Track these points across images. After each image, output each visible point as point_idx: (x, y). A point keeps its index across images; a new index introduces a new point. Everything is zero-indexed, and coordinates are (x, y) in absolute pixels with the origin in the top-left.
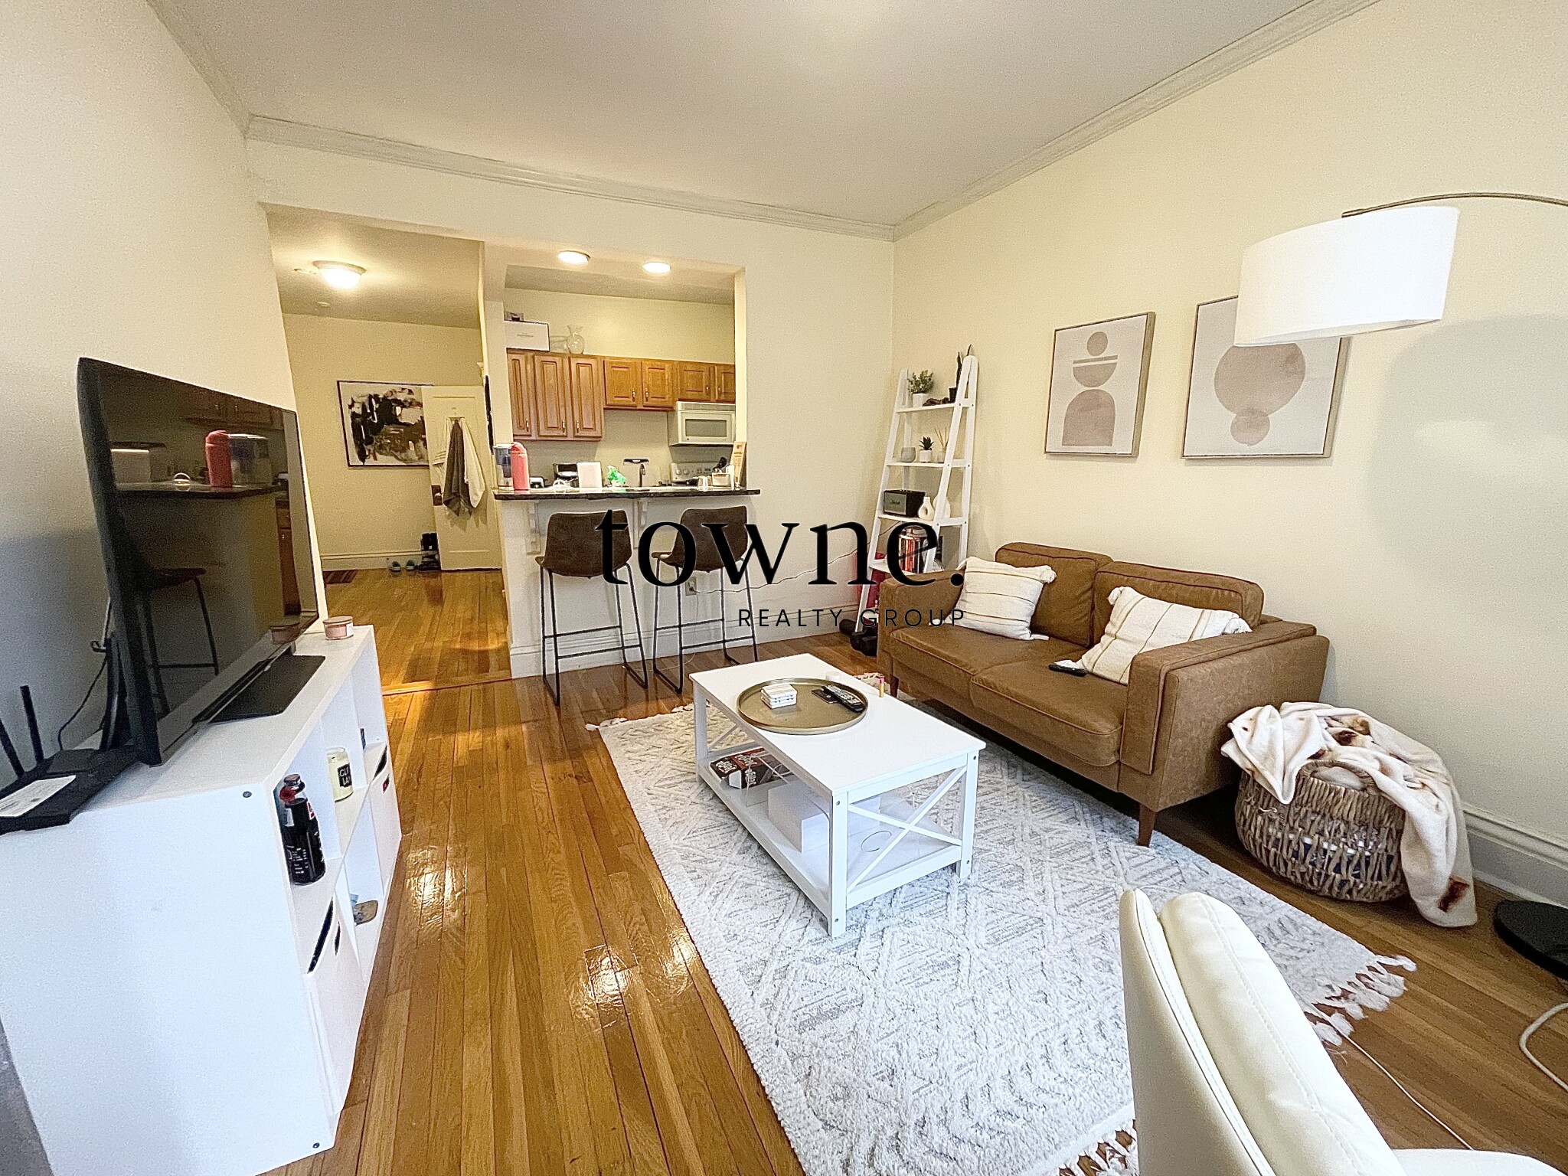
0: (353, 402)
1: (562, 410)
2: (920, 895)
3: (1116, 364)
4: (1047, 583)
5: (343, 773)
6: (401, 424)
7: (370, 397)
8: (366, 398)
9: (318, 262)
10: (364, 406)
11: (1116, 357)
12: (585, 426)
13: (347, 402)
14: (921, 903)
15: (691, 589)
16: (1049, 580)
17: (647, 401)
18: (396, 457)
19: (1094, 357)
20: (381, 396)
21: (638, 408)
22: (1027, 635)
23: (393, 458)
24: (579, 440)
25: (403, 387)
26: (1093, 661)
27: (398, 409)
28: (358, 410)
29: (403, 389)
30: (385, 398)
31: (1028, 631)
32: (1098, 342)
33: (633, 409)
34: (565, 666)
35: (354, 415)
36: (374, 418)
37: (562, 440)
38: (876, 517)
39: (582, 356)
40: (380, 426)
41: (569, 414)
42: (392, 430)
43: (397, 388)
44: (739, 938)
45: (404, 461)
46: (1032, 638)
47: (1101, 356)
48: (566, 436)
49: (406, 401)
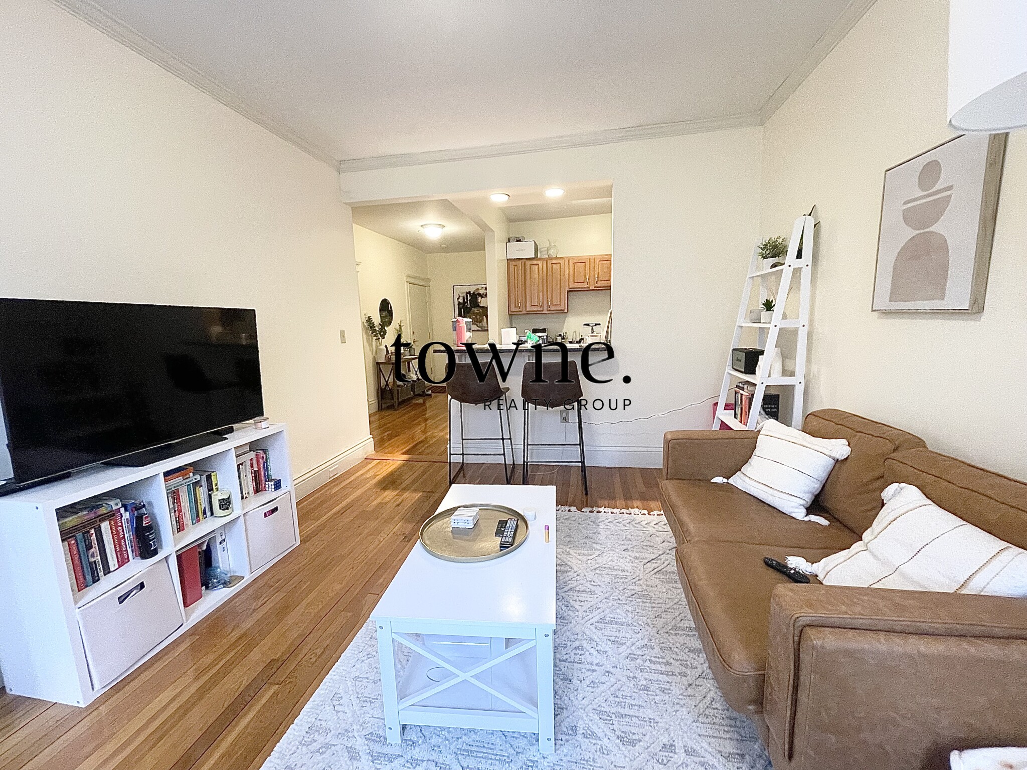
0: (459, 296)
1: (541, 294)
2: (490, 746)
3: (950, 196)
4: (838, 460)
5: (221, 502)
6: (481, 307)
7: (467, 293)
8: (465, 294)
9: (424, 225)
10: (464, 298)
11: (950, 188)
12: (554, 304)
13: (456, 297)
14: (481, 755)
15: (565, 419)
16: (841, 458)
17: (597, 283)
18: (477, 325)
19: (927, 192)
20: (472, 292)
21: (590, 289)
22: (800, 514)
23: (475, 326)
24: (551, 312)
25: (482, 286)
26: (828, 569)
27: (480, 298)
28: (461, 300)
29: (482, 287)
30: (474, 293)
31: (804, 511)
32: (931, 172)
33: (587, 290)
34: (469, 460)
35: (459, 304)
36: (468, 304)
37: (539, 313)
38: (726, 371)
39: (556, 258)
40: (470, 309)
41: (545, 297)
42: (476, 310)
43: (479, 287)
44: (341, 701)
45: (481, 328)
46: (807, 519)
47: (934, 189)
48: (543, 311)
49: (483, 294)
